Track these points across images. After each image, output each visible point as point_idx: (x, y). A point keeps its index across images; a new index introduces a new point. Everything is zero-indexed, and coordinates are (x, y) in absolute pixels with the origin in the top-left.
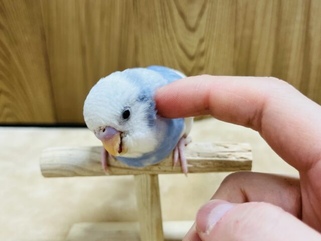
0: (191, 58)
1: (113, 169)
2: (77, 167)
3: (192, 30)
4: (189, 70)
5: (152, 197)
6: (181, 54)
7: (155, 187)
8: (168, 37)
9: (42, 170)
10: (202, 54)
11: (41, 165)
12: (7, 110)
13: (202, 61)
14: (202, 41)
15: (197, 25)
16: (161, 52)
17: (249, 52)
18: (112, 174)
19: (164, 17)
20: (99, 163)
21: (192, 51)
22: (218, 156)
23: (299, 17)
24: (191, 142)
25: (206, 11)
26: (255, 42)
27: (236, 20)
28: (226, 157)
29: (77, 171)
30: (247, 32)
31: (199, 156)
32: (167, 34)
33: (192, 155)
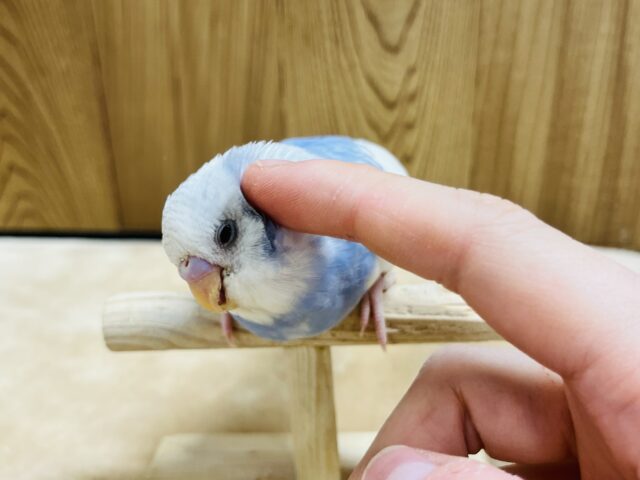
0: (390, 105)
1: (244, 337)
2: (172, 332)
3: (393, 49)
4: (386, 128)
5: (318, 388)
6: (370, 96)
7: (324, 370)
8: (344, 63)
9: (107, 338)
10: (412, 98)
11: (104, 329)
12: (23, 205)
13: (412, 111)
14: (411, 71)
15: (403, 39)
16: (331, 93)
17: (505, 95)
18: (242, 345)
19: (336, 23)
20: (217, 324)
21: (392, 92)
22: (447, 313)
23: (606, 26)
24: (395, 283)
25: (421, 12)
26: (518, 76)
27: (481, 33)
28: (462, 315)
29: (174, 339)
30: (502, 55)
31: (410, 312)
32: (342, 57)
33: (397, 310)
